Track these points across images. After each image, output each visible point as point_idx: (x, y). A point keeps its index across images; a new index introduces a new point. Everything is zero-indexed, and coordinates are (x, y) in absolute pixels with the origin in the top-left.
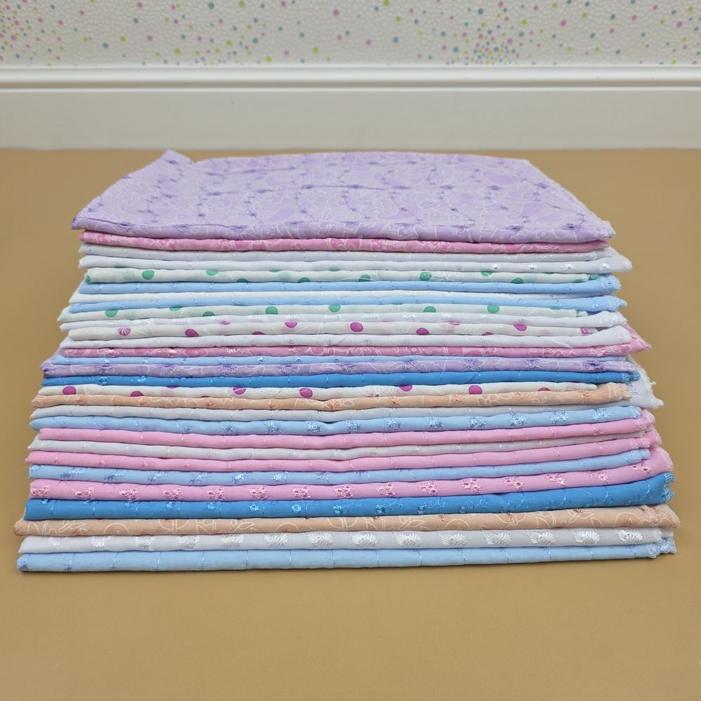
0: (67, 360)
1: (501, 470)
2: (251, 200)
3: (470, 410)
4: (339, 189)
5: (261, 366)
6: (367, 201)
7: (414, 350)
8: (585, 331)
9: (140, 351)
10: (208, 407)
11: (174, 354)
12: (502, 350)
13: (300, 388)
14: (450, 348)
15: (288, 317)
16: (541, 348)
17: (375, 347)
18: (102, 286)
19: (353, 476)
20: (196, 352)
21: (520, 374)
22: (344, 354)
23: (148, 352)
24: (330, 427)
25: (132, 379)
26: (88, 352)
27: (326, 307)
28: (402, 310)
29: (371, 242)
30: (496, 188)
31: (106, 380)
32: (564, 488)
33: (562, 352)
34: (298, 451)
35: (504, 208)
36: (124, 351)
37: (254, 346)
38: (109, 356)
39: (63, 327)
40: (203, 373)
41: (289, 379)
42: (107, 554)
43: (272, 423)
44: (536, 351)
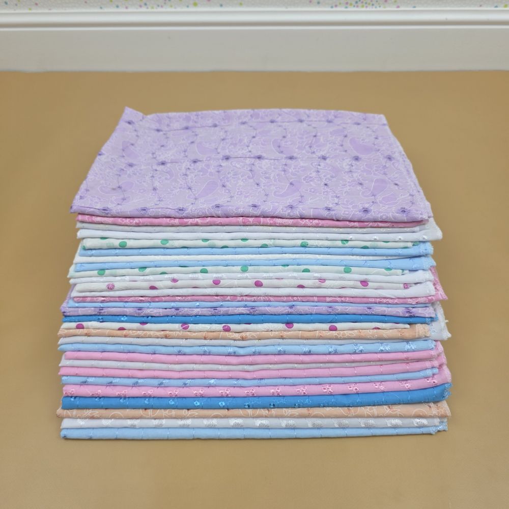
0: (77, 305)
1: (346, 379)
2: (188, 173)
3: (329, 341)
4: (248, 161)
5: (198, 310)
6: (267, 175)
7: (295, 299)
8: (406, 286)
9: (121, 299)
10: (166, 337)
11: (143, 301)
12: (352, 300)
13: (224, 325)
14: (319, 298)
15: (215, 275)
16: (377, 298)
17: (270, 296)
18: (94, 252)
19: (256, 382)
20: (157, 300)
21: (362, 317)
22: (251, 301)
23: (126, 300)
24: (241, 351)
25: (118, 318)
26: (89, 299)
27: (239, 268)
28: (288, 271)
29: (268, 220)
30: (357, 159)
31: (102, 319)
32: (383, 392)
33: (390, 301)
34: (222, 366)
35: (361, 184)
36: (112, 299)
37: (193, 295)
38: (102, 302)
39: (72, 281)
40: (162, 315)
41: (216, 318)
42: (112, 430)
43: (206, 348)
44: (373, 300)
